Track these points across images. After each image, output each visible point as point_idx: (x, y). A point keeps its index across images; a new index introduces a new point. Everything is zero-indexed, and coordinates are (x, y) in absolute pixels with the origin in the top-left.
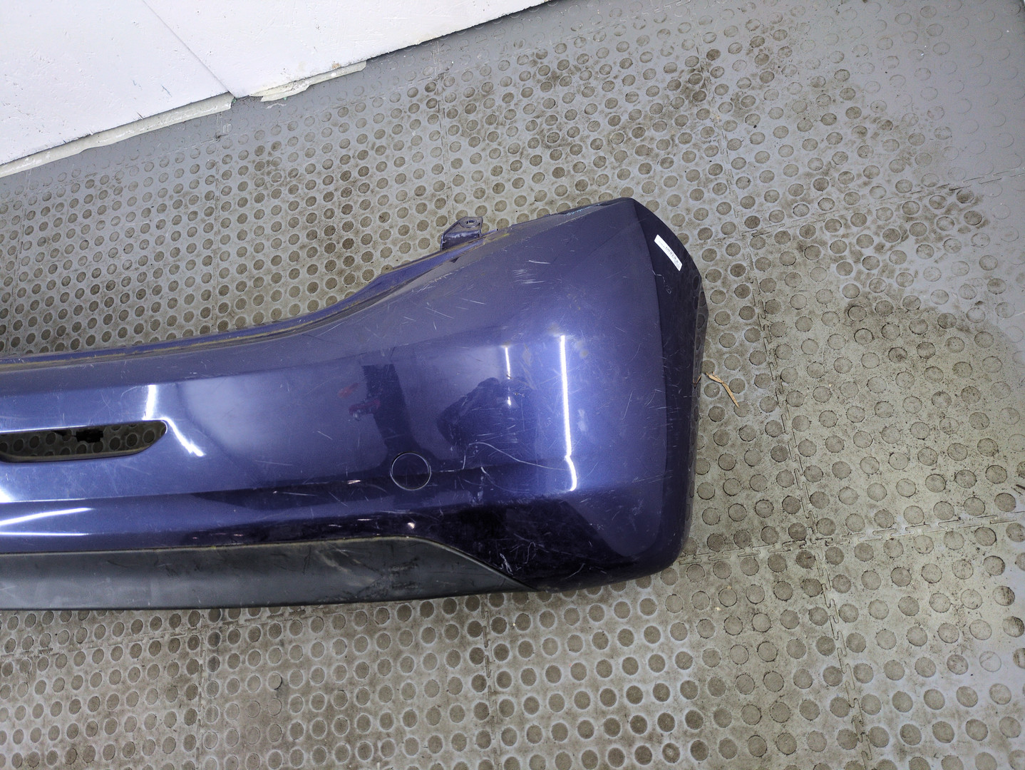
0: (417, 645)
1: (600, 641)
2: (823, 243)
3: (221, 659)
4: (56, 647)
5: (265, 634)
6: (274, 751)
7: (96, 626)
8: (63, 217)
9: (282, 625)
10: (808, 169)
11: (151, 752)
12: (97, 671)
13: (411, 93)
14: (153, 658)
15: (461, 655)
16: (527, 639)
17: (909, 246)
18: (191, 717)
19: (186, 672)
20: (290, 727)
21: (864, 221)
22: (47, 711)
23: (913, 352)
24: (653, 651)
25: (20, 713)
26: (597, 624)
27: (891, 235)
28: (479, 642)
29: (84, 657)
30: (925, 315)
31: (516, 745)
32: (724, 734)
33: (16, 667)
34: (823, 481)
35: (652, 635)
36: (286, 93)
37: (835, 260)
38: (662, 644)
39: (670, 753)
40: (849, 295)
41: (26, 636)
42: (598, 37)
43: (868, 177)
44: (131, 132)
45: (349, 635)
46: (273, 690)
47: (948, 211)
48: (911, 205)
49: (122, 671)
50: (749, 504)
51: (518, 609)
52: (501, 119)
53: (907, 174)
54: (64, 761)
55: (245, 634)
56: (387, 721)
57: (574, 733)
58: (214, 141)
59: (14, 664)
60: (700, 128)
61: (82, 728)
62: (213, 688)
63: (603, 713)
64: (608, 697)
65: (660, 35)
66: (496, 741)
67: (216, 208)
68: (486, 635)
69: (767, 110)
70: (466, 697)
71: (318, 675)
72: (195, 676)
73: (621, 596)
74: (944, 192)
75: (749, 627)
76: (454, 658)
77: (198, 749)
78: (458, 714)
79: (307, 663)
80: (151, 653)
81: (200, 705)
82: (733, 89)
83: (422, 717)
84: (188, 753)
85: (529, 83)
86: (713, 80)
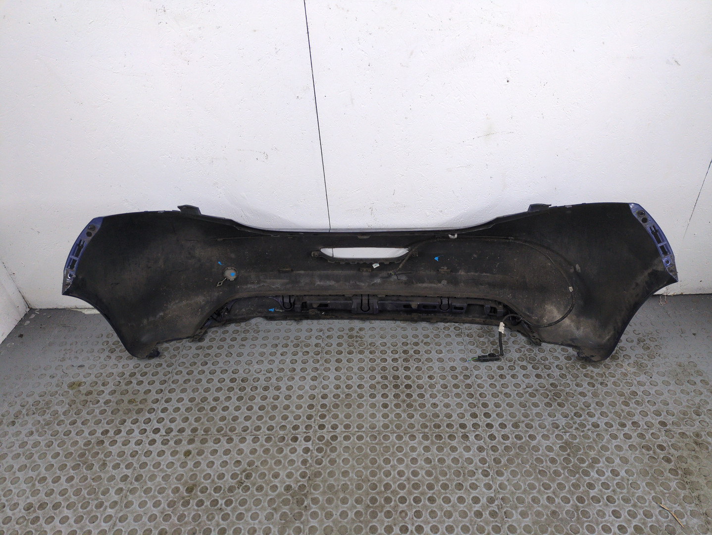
10: (687, 404)
69: (656, 371)
82: (634, 358)
86: (621, 352)
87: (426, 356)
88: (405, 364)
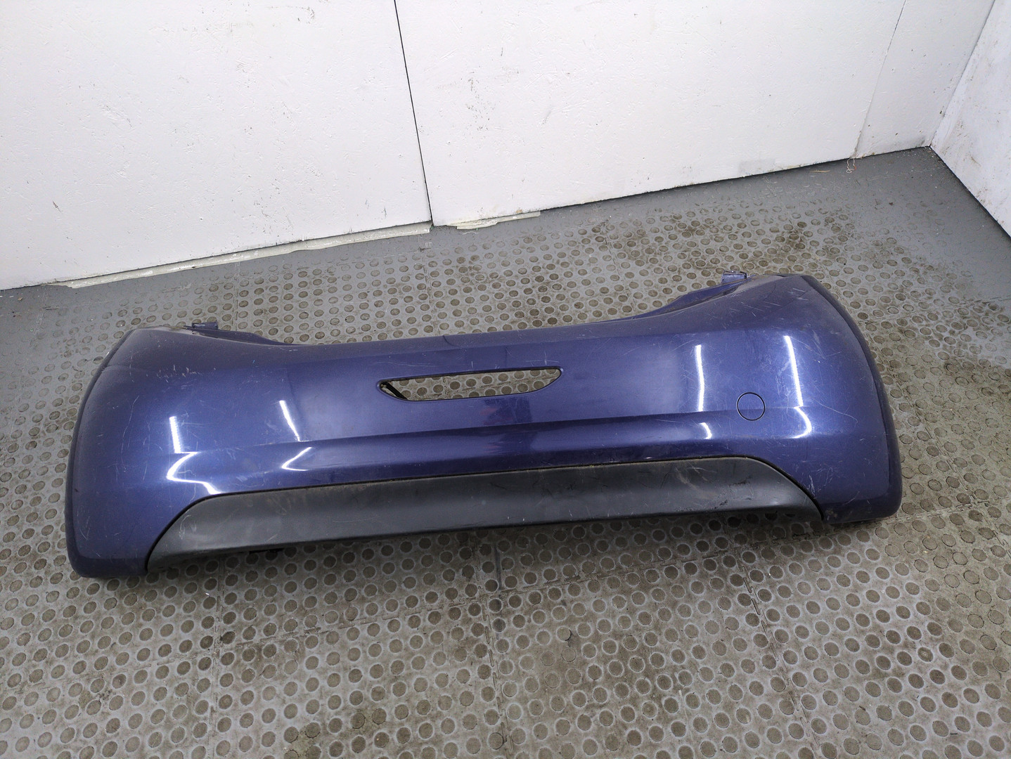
0: (689, 596)
1: (844, 581)
2: (915, 329)
3: (505, 620)
4: (324, 625)
5: (545, 597)
6: (577, 691)
7: (367, 604)
8: (279, 296)
9: (560, 589)
10: (888, 289)
11: (448, 706)
12: (375, 642)
13: (581, 232)
14: (435, 626)
15: (731, 600)
16: (783, 584)
17: (970, 331)
18: (485, 672)
19: (472, 634)
20: (587, 670)
21: (937, 318)
22: (323, 683)
23: (997, 390)
24: (887, 584)
25: (291, 689)
26: (837, 569)
27: (956, 325)
28: (743, 589)
29: (357, 632)
30: (996, 370)
31: (798, 663)
32: (961, 636)
33: (279, 648)
34: (969, 467)
35: (882, 573)
36: (476, 226)
37: (927, 339)
38: (892, 579)
39: (925, 654)
40: (943, 357)
41: (288, 619)
42: (717, 210)
43: (930, 294)
44: (338, 242)
45: (627, 592)
46: (563, 641)
47: (987, 314)
48: (962, 310)
49: (402, 641)
50: (923, 483)
51: (769, 563)
52: (657, 250)
53: (953, 293)
54: (350, 726)
55: (525, 598)
56: (678, 656)
57: (843, 649)
58: (418, 252)
59: (277, 645)
60: (807, 263)
61: (367, 694)
62: (502, 645)
63: (863, 631)
64: (863, 620)
65: (761, 212)
66: (780, 661)
67: (429, 295)
68: (747, 584)
69: (850, 256)
70: (744, 631)
71: (603, 625)
72: (482, 637)
73: (849, 549)
74: (980, 304)
75: (952, 562)
76: (725, 603)
77: (498, 698)
78: (741, 645)
79: (591, 617)
80: (431, 622)
81: (493, 660)
82: (822, 244)
83: (709, 650)
84: (488, 703)
85: (673, 232)
86: (807, 238)
87: (567, 280)
88: (542, 294)
